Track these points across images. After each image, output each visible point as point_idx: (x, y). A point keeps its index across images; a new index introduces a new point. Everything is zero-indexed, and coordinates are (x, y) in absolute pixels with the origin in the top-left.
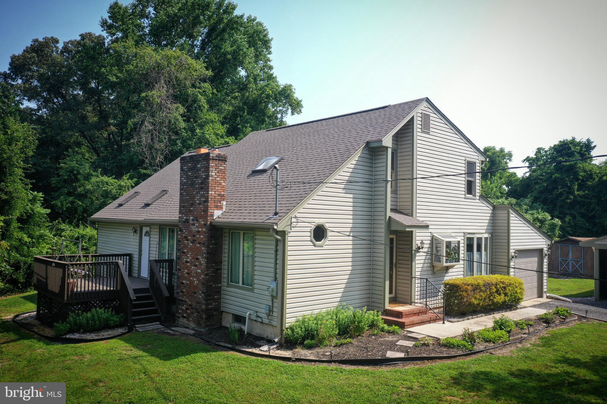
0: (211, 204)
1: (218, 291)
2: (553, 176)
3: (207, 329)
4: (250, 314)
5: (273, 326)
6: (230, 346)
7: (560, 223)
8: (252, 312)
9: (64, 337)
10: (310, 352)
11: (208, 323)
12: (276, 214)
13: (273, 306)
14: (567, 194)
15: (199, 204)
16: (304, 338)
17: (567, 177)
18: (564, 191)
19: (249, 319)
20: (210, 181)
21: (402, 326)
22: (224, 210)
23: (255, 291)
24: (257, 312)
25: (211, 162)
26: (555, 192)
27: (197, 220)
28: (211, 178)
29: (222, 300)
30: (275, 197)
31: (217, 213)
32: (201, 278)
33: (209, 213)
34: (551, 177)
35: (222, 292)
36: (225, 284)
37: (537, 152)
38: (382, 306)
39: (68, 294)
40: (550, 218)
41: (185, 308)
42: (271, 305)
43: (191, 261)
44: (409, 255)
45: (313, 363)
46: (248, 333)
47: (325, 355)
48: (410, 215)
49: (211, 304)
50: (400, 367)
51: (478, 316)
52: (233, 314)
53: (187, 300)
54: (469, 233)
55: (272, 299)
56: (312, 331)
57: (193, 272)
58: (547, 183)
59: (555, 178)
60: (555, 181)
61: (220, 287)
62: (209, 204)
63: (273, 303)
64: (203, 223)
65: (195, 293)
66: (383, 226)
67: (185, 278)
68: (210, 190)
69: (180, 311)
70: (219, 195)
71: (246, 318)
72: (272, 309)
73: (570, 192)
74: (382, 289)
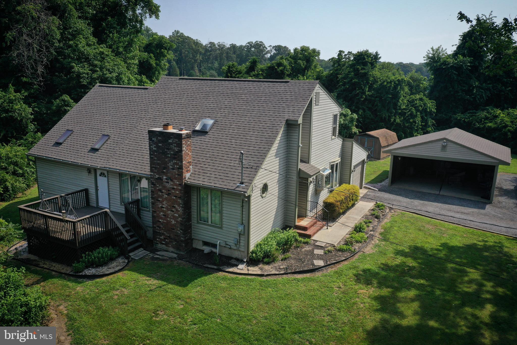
0: (184, 170)
1: (190, 227)
2: (353, 81)
3: (186, 252)
4: (220, 243)
5: (240, 251)
6: (215, 267)
7: (357, 117)
8: (221, 242)
9: (81, 274)
10: (270, 266)
11: (186, 249)
12: (242, 183)
13: (240, 239)
14: (362, 94)
15: (173, 169)
16: (264, 258)
17: (362, 81)
18: (359, 92)
19: (219, 245)
20: (183, 154)
21: (309, 236)
22: (191, 172)
23: (224, 228)
24: (226, 242)
25: (183, 141)
26: (354, 93)
27: (171, 180)
28: (183, 152)
29: (193, 232)
30: (241, 172)
31: (187, 175)
32: (178, 220)
33: (183, 177)
34: (351, 80)
35: (192, 226)
36: (196, 222)
37: (339, 54)
38: (293, 223)
39: (79, 242)
40: (350, 113)
41: (163, 238)
42: (239, 238)
43: (167, 207)
44: (306, 187)
45: (278, 276)
46: (219, 254)
47: (281, 269)
48: (307, 162)
49: (187, 236)
50: (326, 272)
51: (341, 217)
52: (203, 241)
53: (165, 233)
54: (332, 162)
55: (240, 236)
56: (267, 253)
57: (170, 215)
58: (348, 86)
59: (355, 82)
60: (354, 84)
61: (191, 224)
62: (183, 170)
63: (240, 238)
64: (178, 183)
65: (174, 229)
66: (295, 175)
67: (162, 218)
68: (183, 160)
69: (158, 239)
70: (188, 163)
71: (217, 245)
72: (240, 241)
73: (364, 93)
74: (294, 213)
